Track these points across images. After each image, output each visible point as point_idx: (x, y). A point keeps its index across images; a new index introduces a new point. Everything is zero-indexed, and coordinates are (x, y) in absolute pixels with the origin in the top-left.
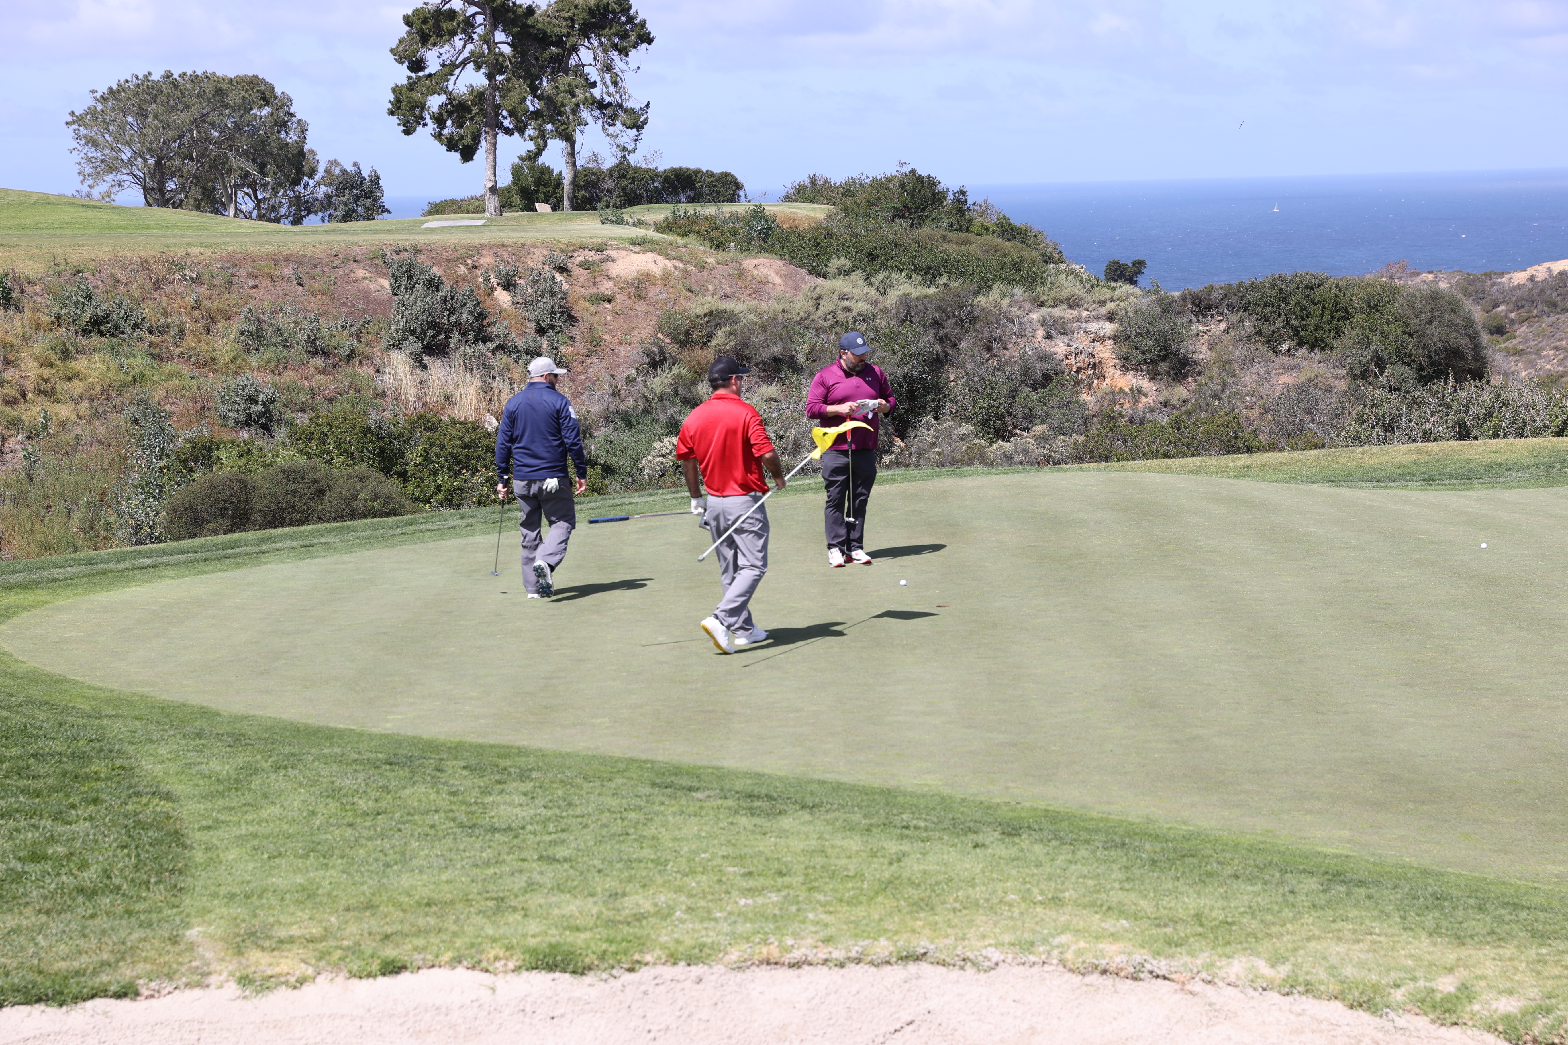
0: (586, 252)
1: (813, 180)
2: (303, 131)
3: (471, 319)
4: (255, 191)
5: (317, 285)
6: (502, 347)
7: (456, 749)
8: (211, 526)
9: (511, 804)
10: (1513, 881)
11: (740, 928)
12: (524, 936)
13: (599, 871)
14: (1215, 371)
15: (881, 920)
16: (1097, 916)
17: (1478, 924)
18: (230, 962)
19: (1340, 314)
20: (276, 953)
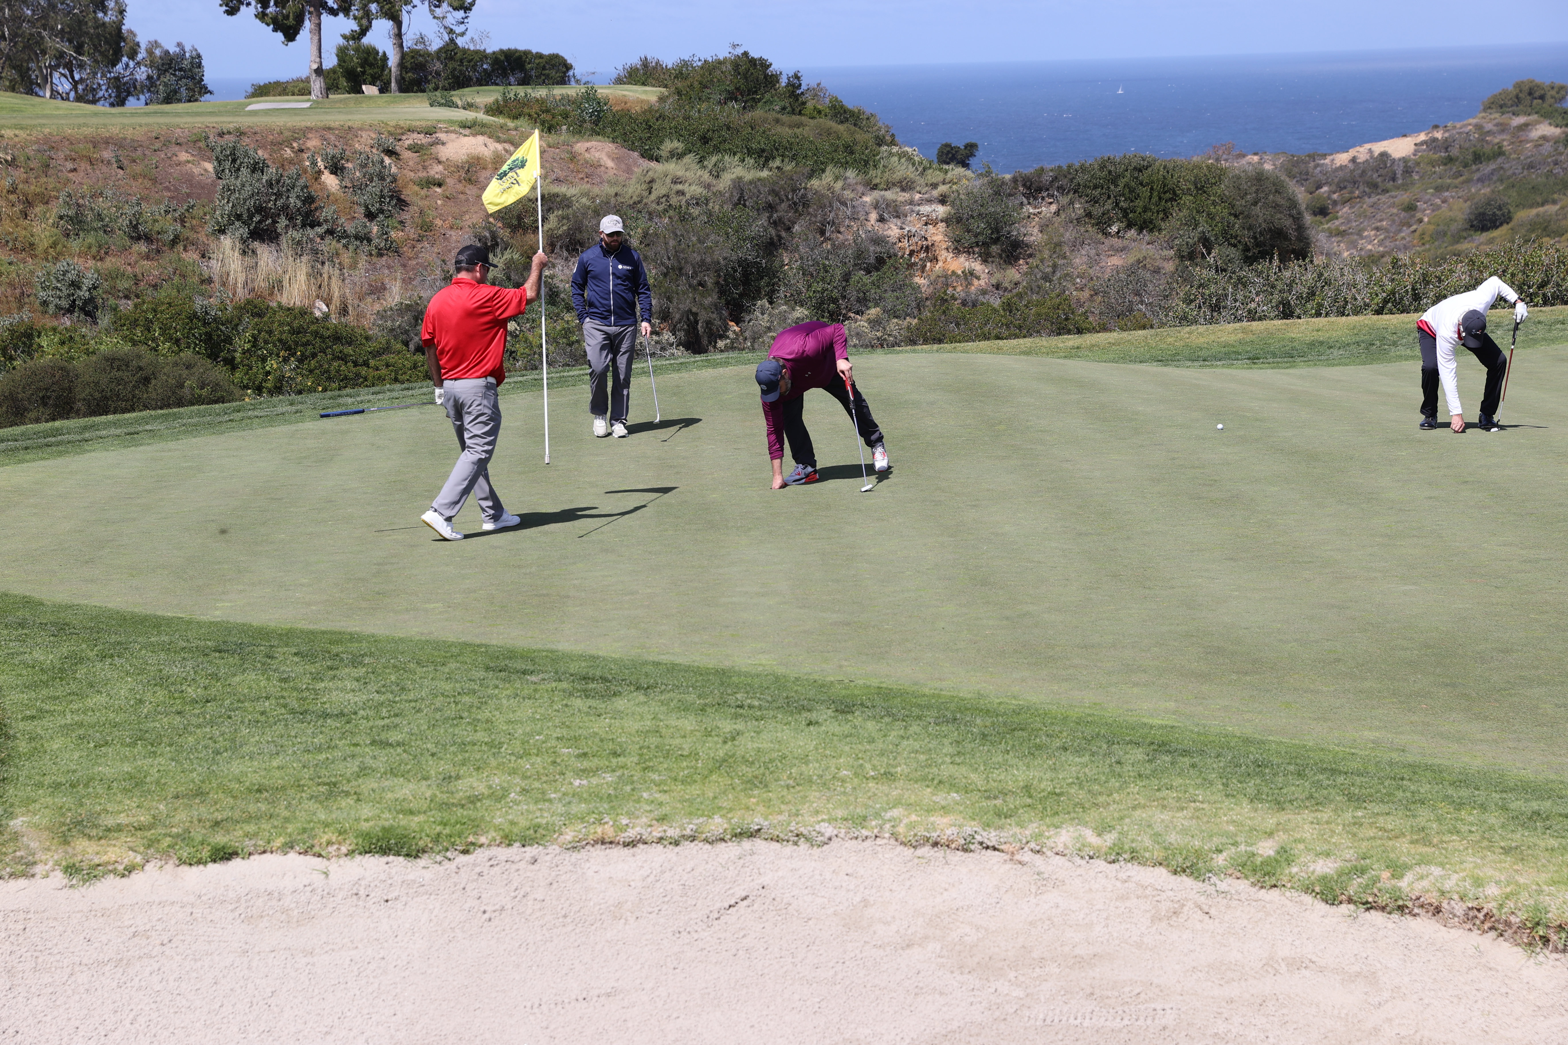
0: (415, 135)
1: (645, 63)
2: (122, 12)
3: (299, 204)
4: (71, 72)
5: (138, 168)
6: (330, 232)
7: (287, 636)
8: (32, 415)
9: (342, 690)
10: (1331, 747)
11: (575, 809)
12: (357, 820)
13: (433, 755)
14: (1046, 254)
15: (715, 798)
16: (929, 790)
17: (1297, 789)
18: (56, 851)
19: (1168, 196)
20: (103, 842)
